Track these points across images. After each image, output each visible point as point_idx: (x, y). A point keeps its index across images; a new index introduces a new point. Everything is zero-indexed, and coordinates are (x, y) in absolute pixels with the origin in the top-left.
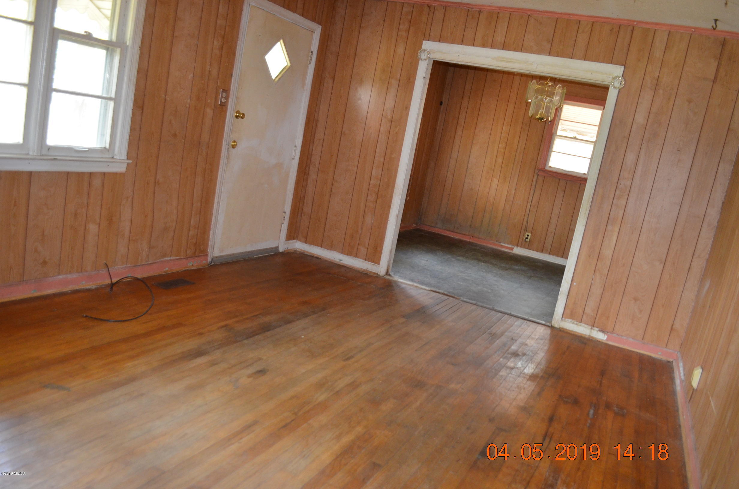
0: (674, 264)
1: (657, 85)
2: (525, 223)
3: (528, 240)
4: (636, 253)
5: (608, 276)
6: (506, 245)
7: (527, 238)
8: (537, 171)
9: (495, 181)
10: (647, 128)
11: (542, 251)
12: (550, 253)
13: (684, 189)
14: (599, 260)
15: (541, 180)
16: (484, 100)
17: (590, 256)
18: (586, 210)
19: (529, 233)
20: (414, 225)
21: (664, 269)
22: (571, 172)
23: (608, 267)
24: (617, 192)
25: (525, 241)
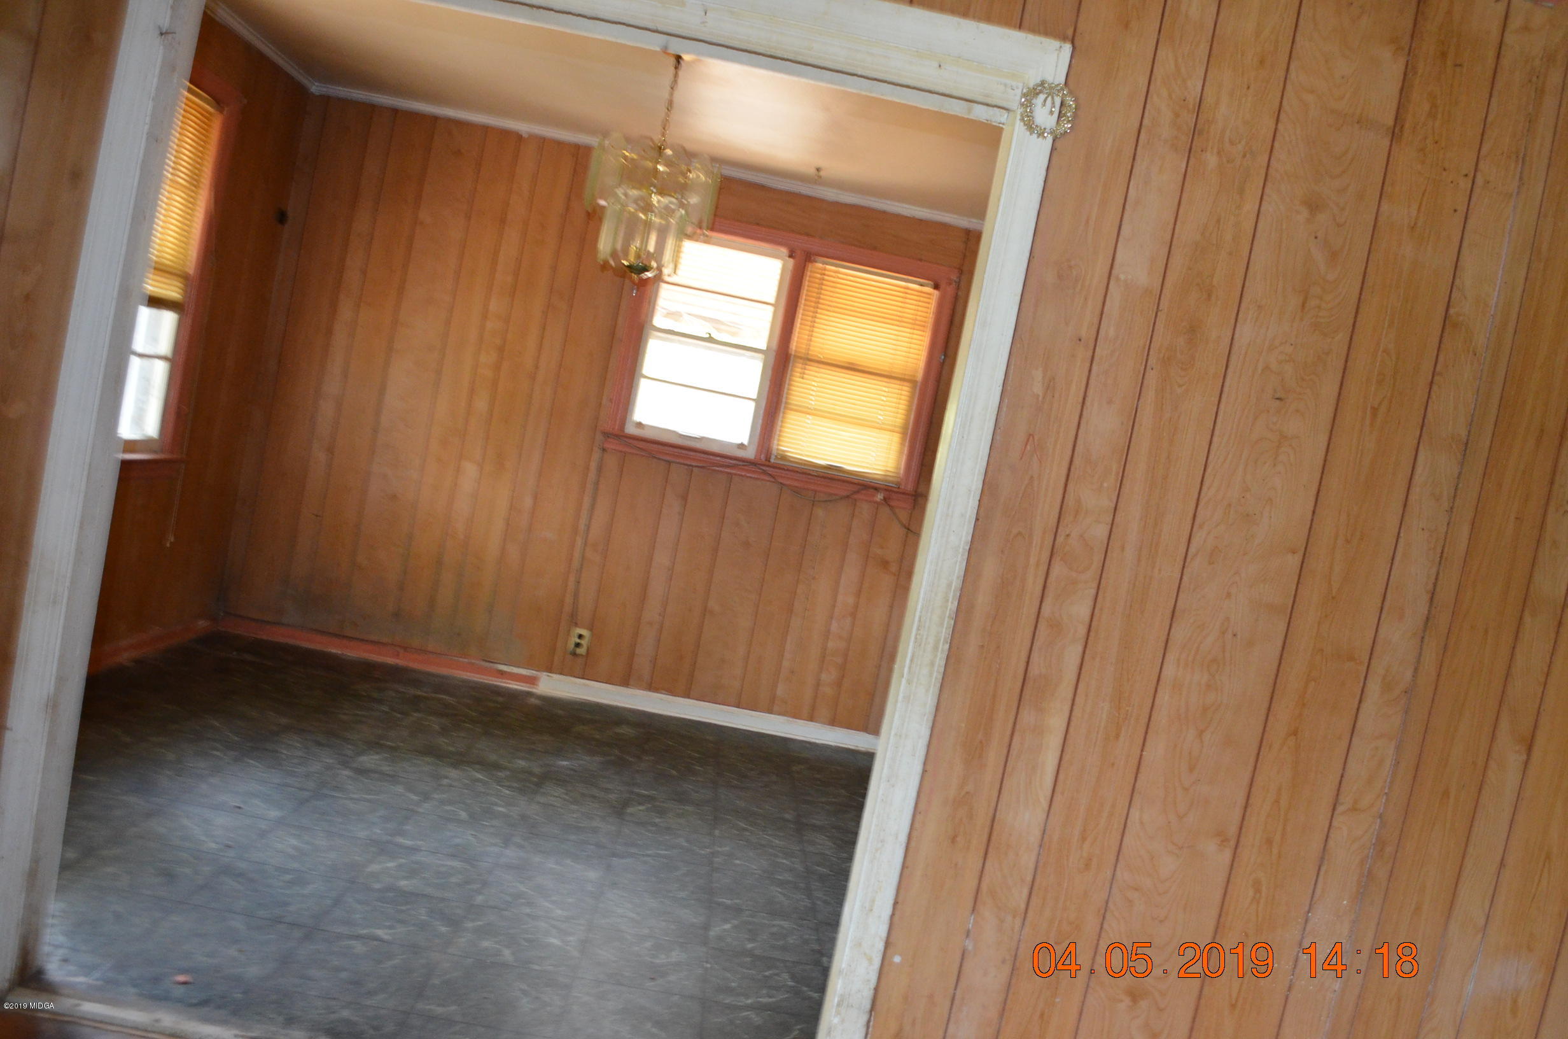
0: (1269, 842)
1: (1195, 131)
2: (569, 599)
3: (582, 651)
4: (1135, 814)
5: (1030, 914)
6: (515, 670)
7: (578, 645)
8: (599, 437)
9: (470, 470)
10: (1164, 304)
11: (625, 682)
12: (651, 687)
13: (1302, 553)
14: (989, 855)
15: (612, 462)
16: (424, 215)
17: (953, 840)
18: (936, 648)
19: (582, 627)
20: (202, 624)
21: (1235, 865)
22: (702, 439)
23: (1029, 878)
24: (1058, 569)
25: (574, 654)
